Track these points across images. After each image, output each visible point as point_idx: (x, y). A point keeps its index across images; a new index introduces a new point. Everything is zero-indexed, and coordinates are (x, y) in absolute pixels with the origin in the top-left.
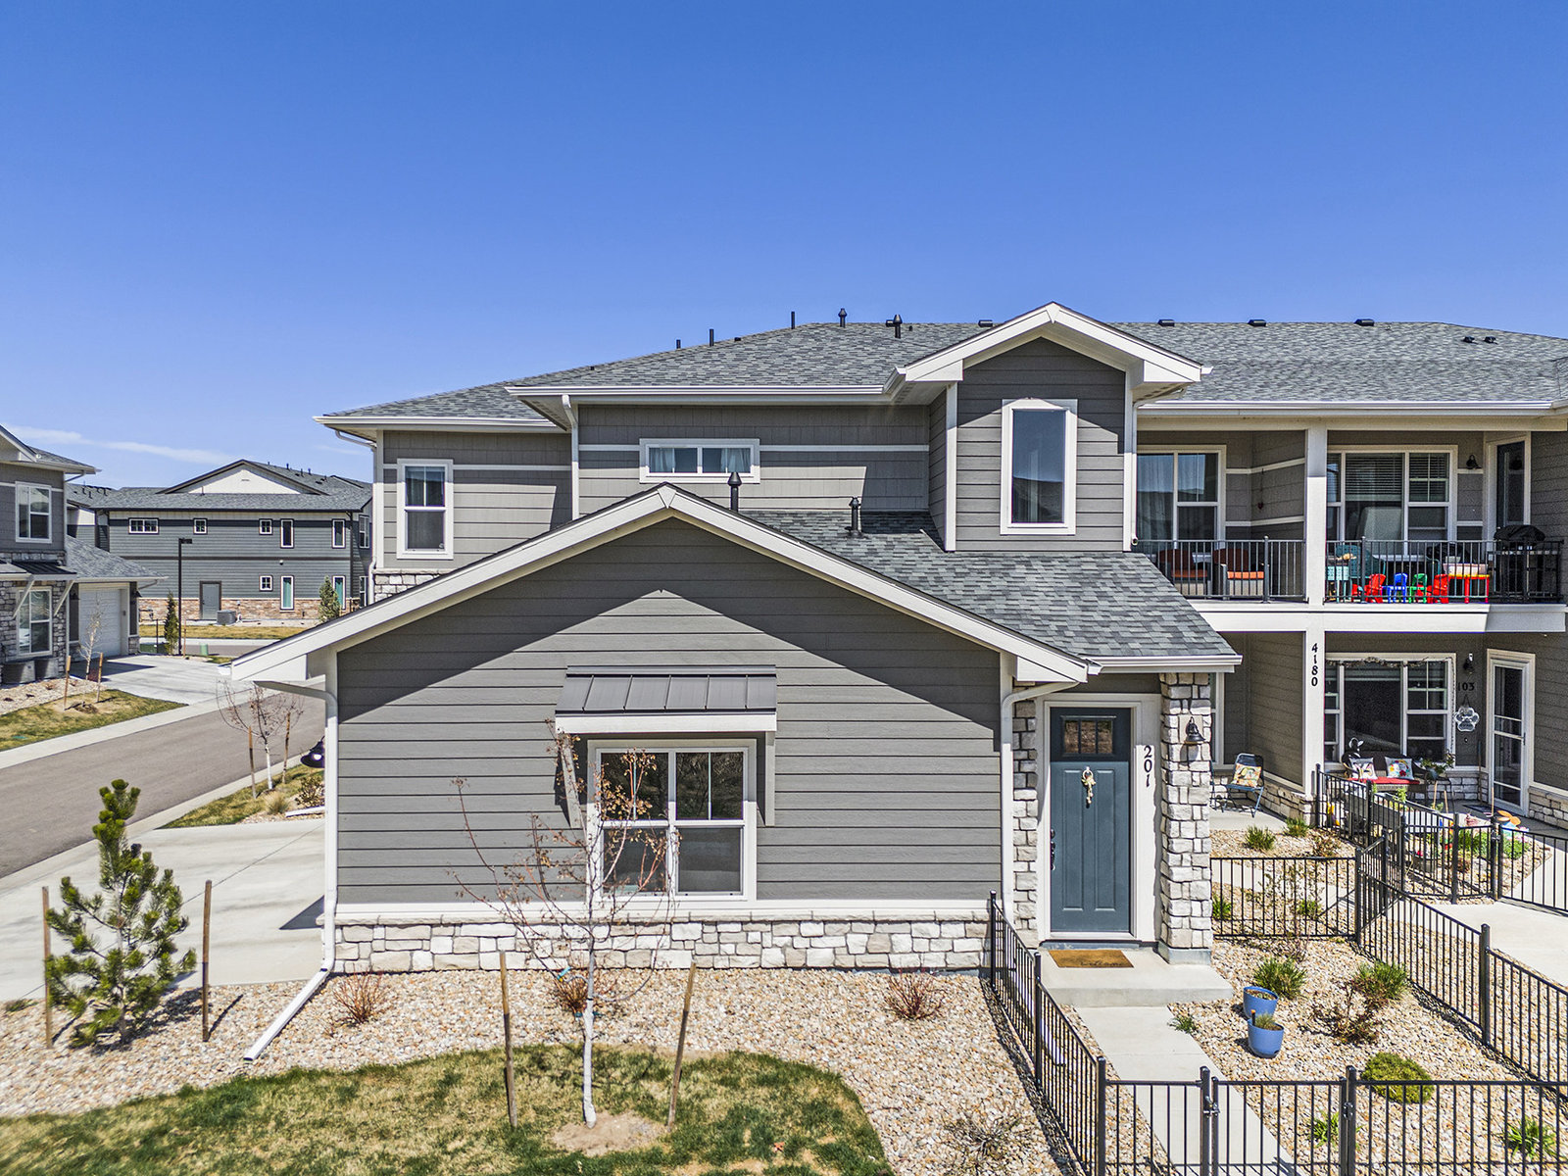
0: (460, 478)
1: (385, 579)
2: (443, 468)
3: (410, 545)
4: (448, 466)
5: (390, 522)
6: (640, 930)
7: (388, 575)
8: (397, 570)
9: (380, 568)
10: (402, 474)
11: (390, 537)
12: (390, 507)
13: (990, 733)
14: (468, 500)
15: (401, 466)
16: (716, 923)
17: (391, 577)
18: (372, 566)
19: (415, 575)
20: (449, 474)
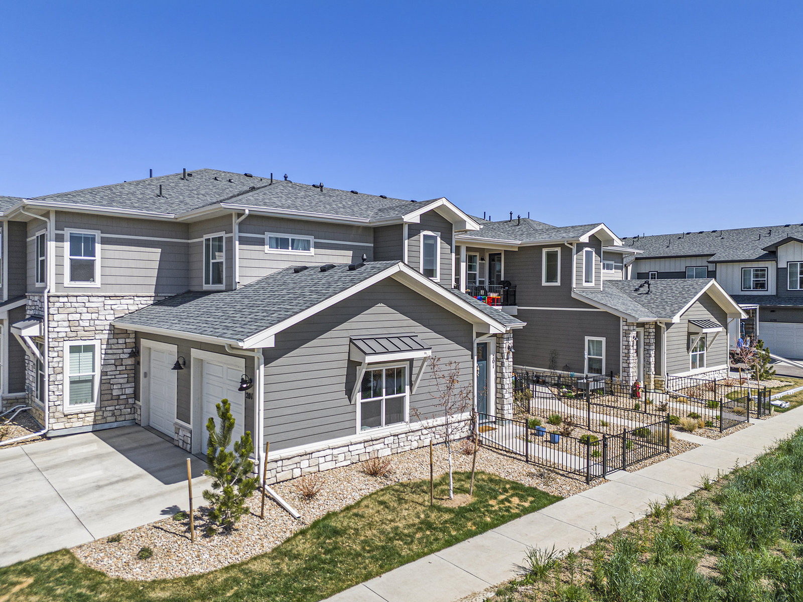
0: (104, 241)
1: (56, 299)
2: (95, 235)
3: (73, 279)
4: (98, 234)
5: (59, 265)
6: (375, 442)
7: (58, 297)
8: (66, 294)
9: (53, 292)
10: (67, 237)
11: (59, 274)
12: (59, 256)
13: (470, 353)
14: (109, 254)
15: (67, 232)
16: (397, 435)
17: (61, 298)
18: (46, 291)
19: (77, 296)
20: (98, 239)
